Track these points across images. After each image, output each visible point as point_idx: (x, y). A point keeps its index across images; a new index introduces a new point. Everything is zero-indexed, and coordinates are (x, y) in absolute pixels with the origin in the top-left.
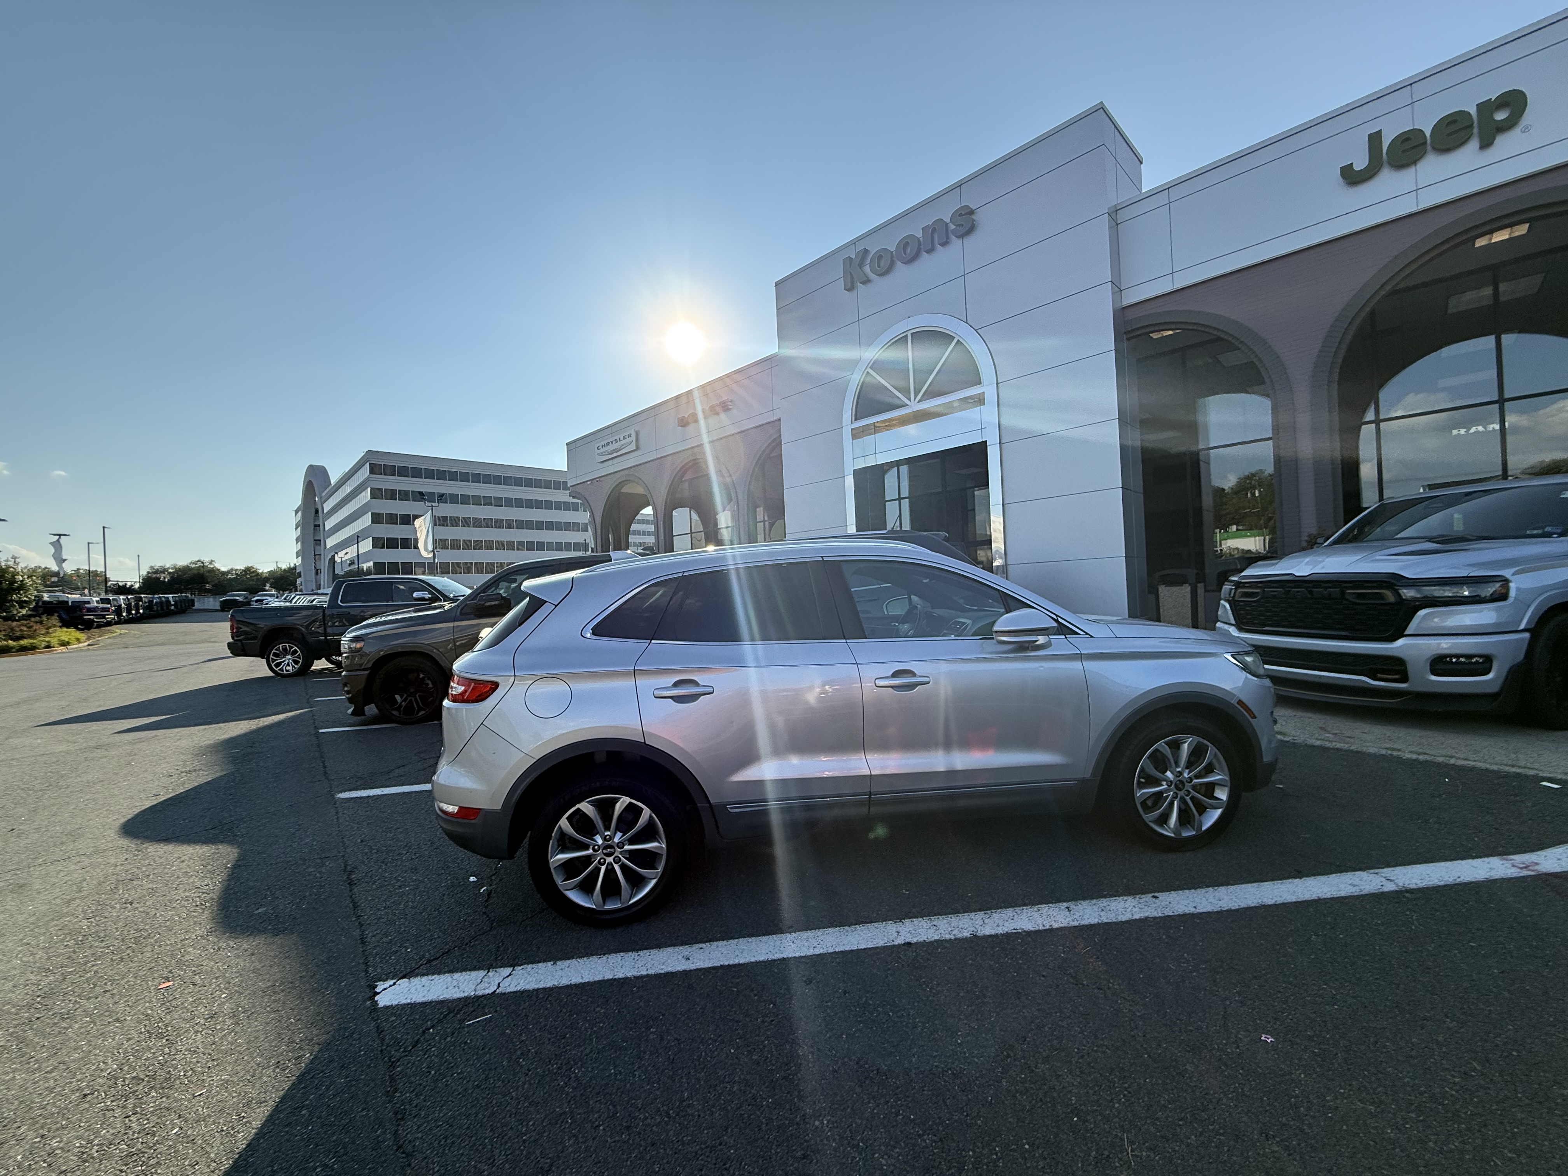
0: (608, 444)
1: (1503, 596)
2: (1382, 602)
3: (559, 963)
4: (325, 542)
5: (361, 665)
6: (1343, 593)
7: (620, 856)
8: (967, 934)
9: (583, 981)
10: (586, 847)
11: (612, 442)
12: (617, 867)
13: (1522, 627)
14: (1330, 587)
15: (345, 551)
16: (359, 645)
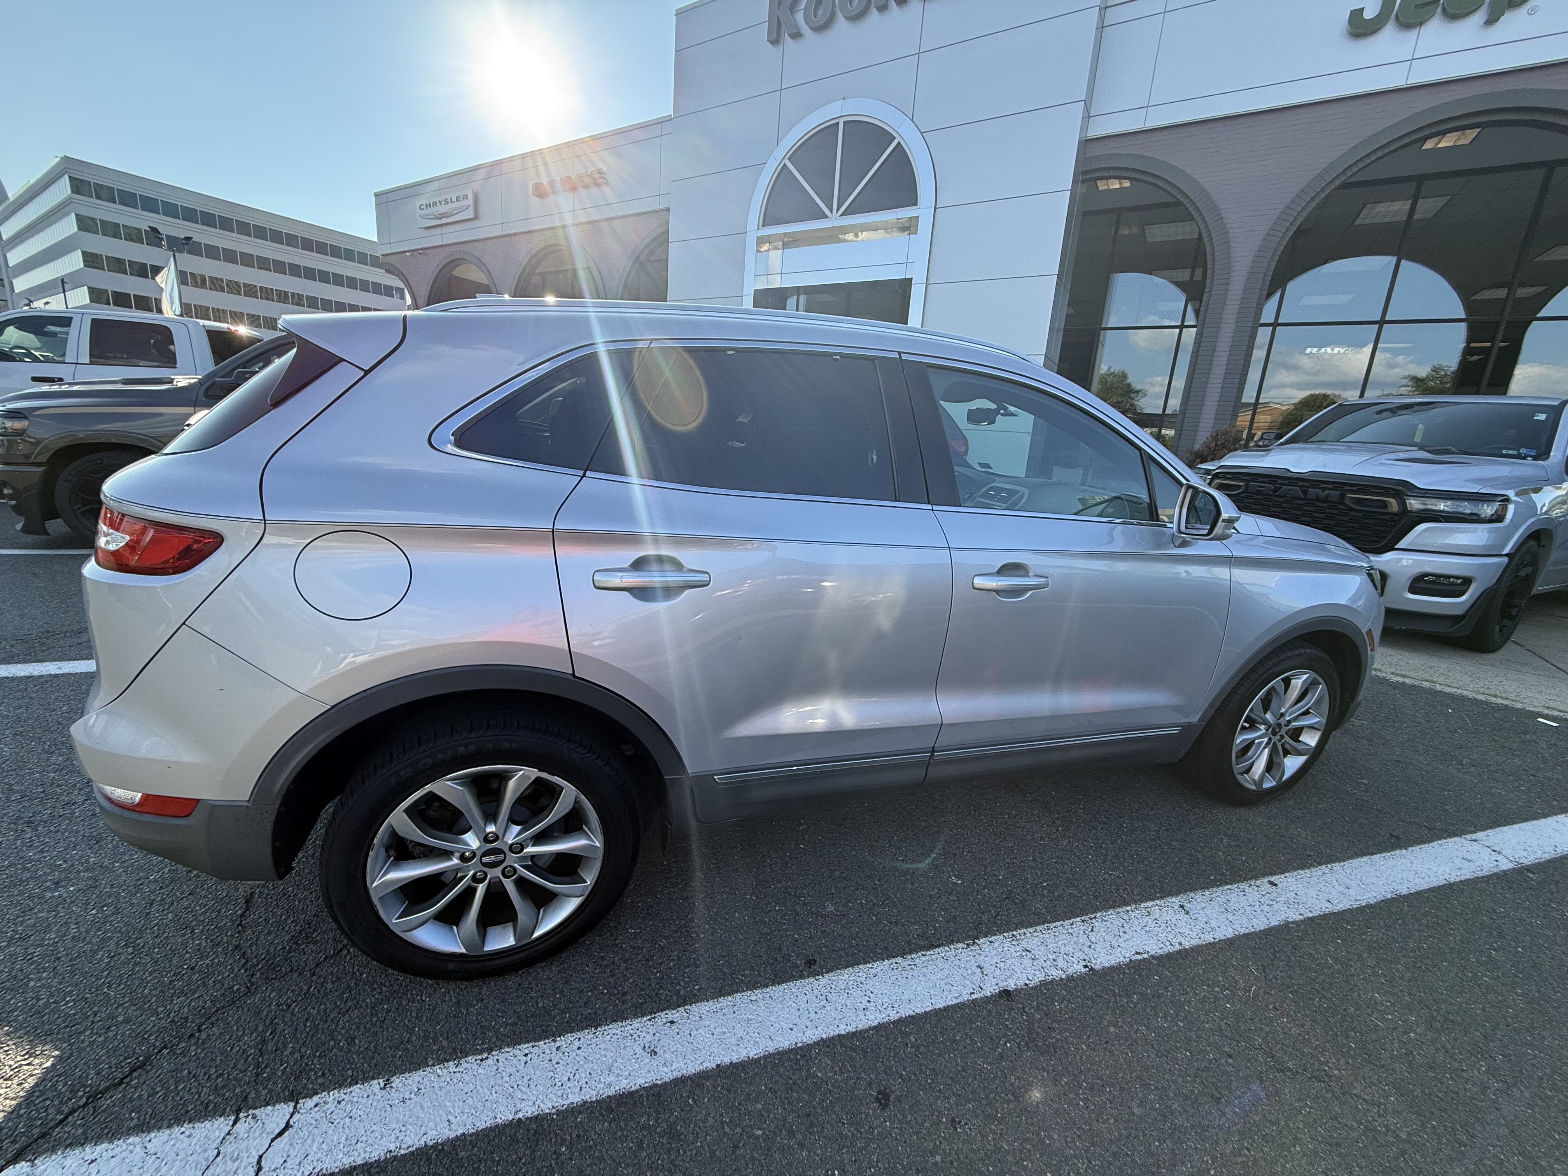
0: (435, 204)
1: (1498, 518)
2: (1385, 511)
3: (397, 1081)
4: (11, 284)
5: (27, 456)
6: (1342, 496)
7: (516, 865)
8: (1077, 968)
9: (452, 1135)
10: (447, 854)
11: (441, 203)
12: (509, 885)
13: (1506, 551)
14: (1329, 489)
15: (45, 300)
16: (18, 425)
